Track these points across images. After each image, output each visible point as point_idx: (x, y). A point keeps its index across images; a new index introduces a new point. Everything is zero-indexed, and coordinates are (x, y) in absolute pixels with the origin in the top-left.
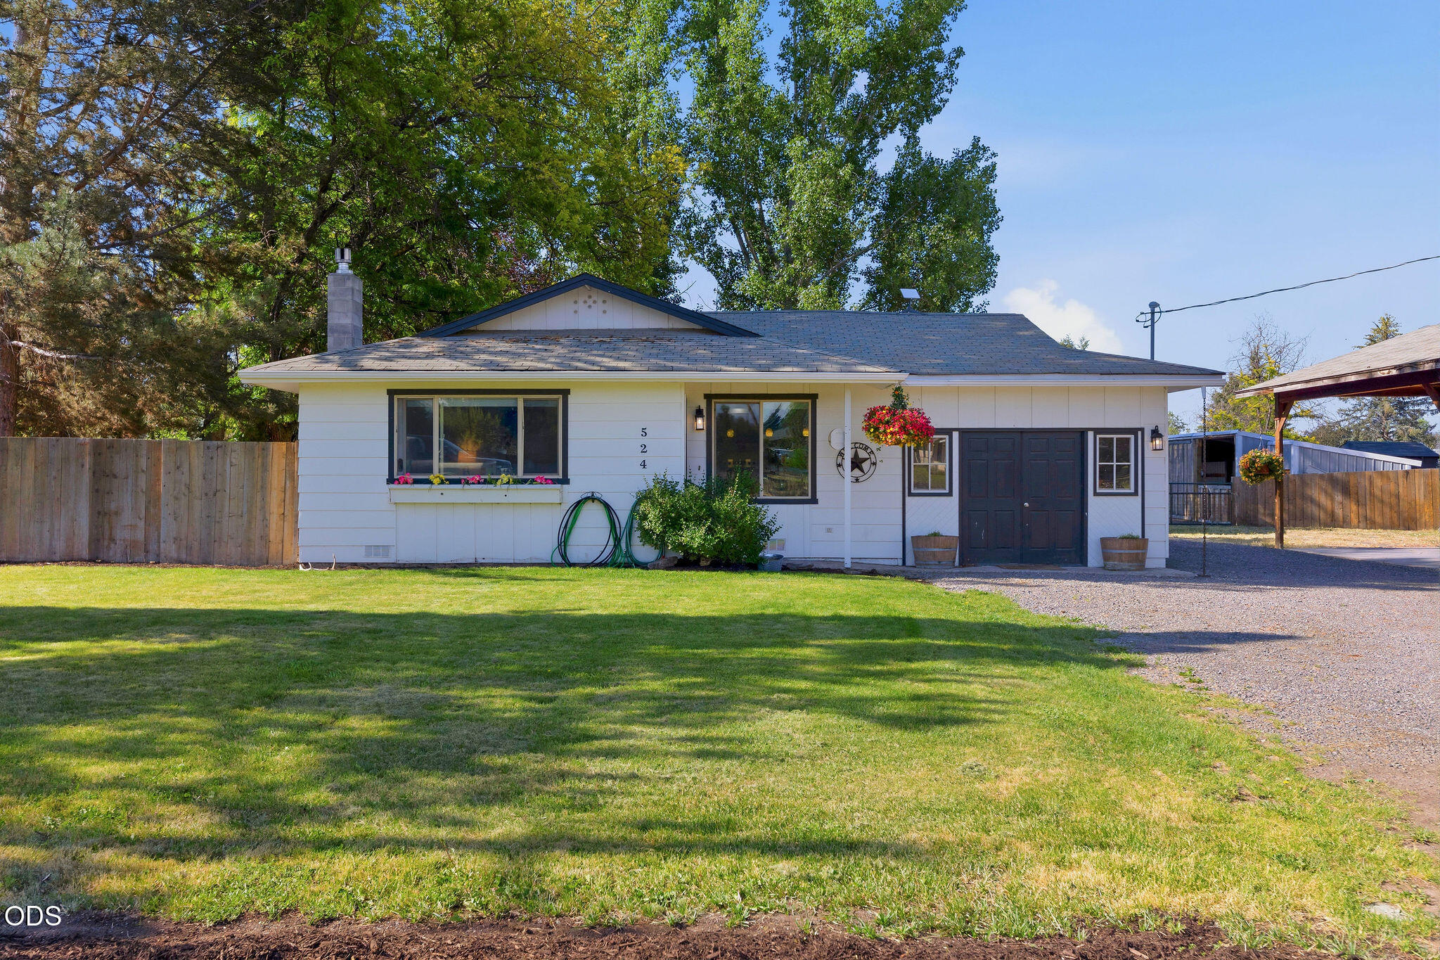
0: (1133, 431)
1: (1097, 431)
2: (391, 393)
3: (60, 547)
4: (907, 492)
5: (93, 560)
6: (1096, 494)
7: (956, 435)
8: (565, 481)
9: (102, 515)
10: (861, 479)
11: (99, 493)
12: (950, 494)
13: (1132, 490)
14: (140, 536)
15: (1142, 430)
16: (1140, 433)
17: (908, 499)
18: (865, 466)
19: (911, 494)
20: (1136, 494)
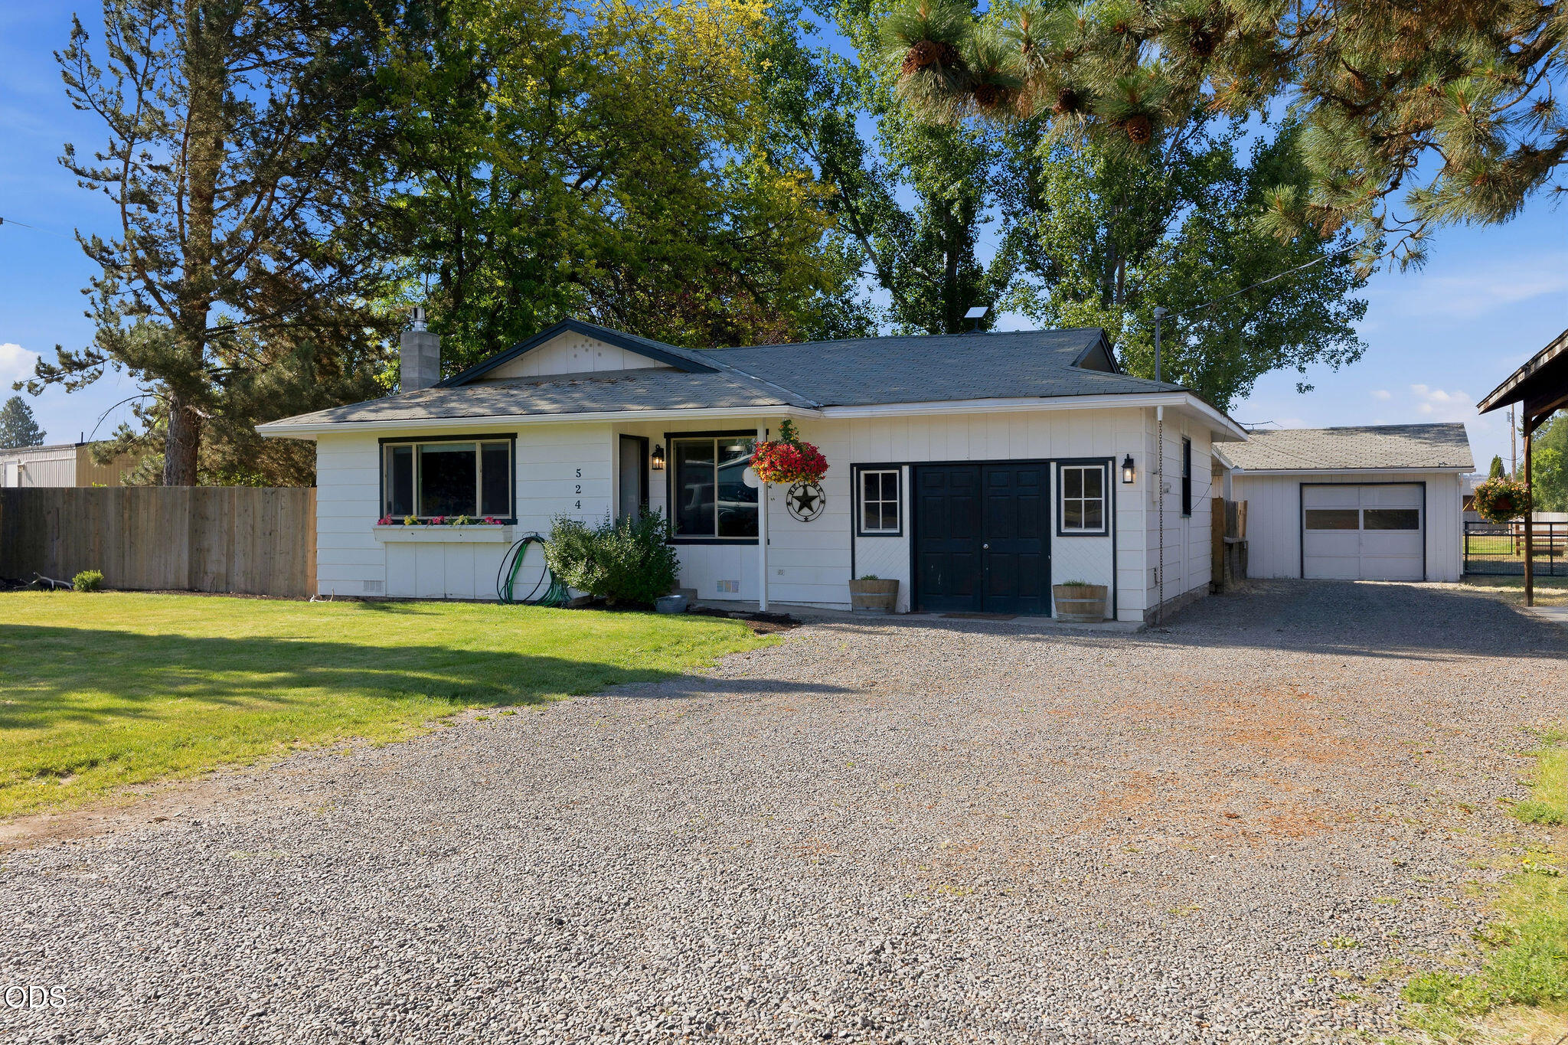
0: (1104, 461)
1: (1061, 462)
2: (382, 441)
3: (171, 578)
4: (856, 533)
5: (193, 589)
6: (1060, 534)
7: (906, 470)
8: (514, 521)
9: (198, 552)
10: (810, 518)
11: (196, 533)
12: (900, 535)
13: (1103, 530)
14: (223, 570)
15: (1113, 459)
16: (1110, 463)
17: (857, 539)
18: (815, 504)
19: (860, 535)
20: (1106, 534)
